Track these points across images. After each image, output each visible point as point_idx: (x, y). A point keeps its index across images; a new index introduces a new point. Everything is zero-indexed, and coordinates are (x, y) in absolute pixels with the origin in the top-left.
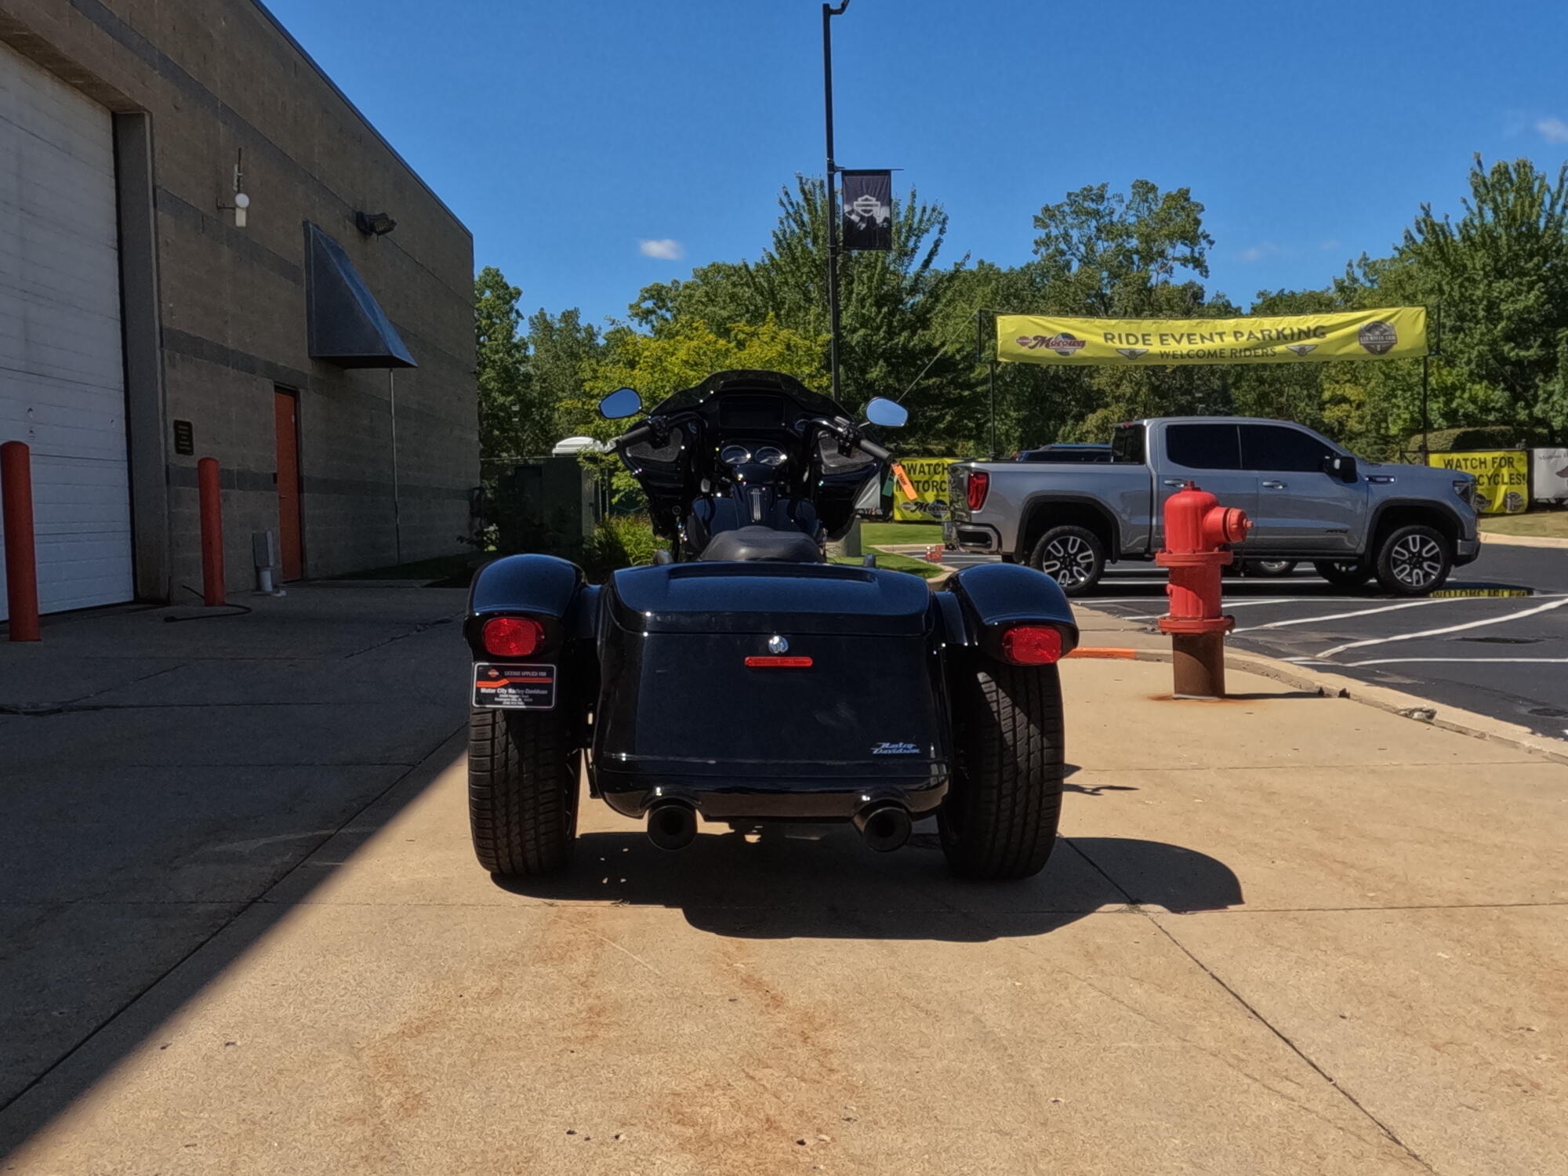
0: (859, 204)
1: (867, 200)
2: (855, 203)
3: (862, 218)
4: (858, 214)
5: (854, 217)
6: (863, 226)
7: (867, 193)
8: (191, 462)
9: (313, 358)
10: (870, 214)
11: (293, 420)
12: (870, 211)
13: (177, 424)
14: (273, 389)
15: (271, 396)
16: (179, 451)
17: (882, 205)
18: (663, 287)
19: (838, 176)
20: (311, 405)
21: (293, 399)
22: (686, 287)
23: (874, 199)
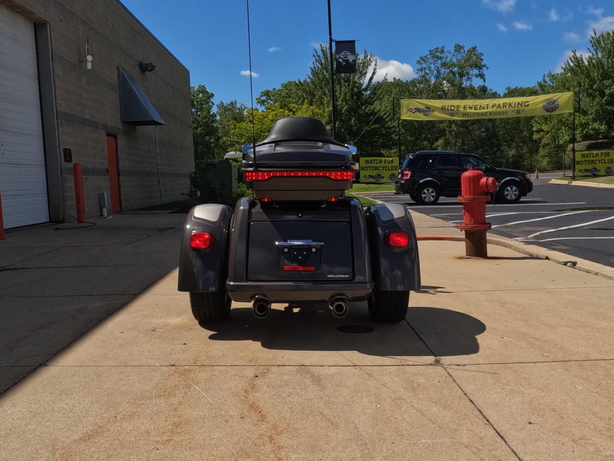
0: (342, 55)
1: (345, 53)
2: (341, 54)
3: (344, 60)
4: (342, 59)
5: (341, 60)
6: (344, 63)
7: (345, 50)
8: (70, 165)
9: (122, 122)
10: (347, 58)
11: (115, 147)
12: (347, 57)
13: (65, 149)
14: (106, 135)
15: (105, 138)
16: (66, 161)
17: (352, 55)
18: (270, 91)
19: (334, 44)
20: (122, 141)
21: (114, 139)
22: (278, 91)
23: (348, 52)
